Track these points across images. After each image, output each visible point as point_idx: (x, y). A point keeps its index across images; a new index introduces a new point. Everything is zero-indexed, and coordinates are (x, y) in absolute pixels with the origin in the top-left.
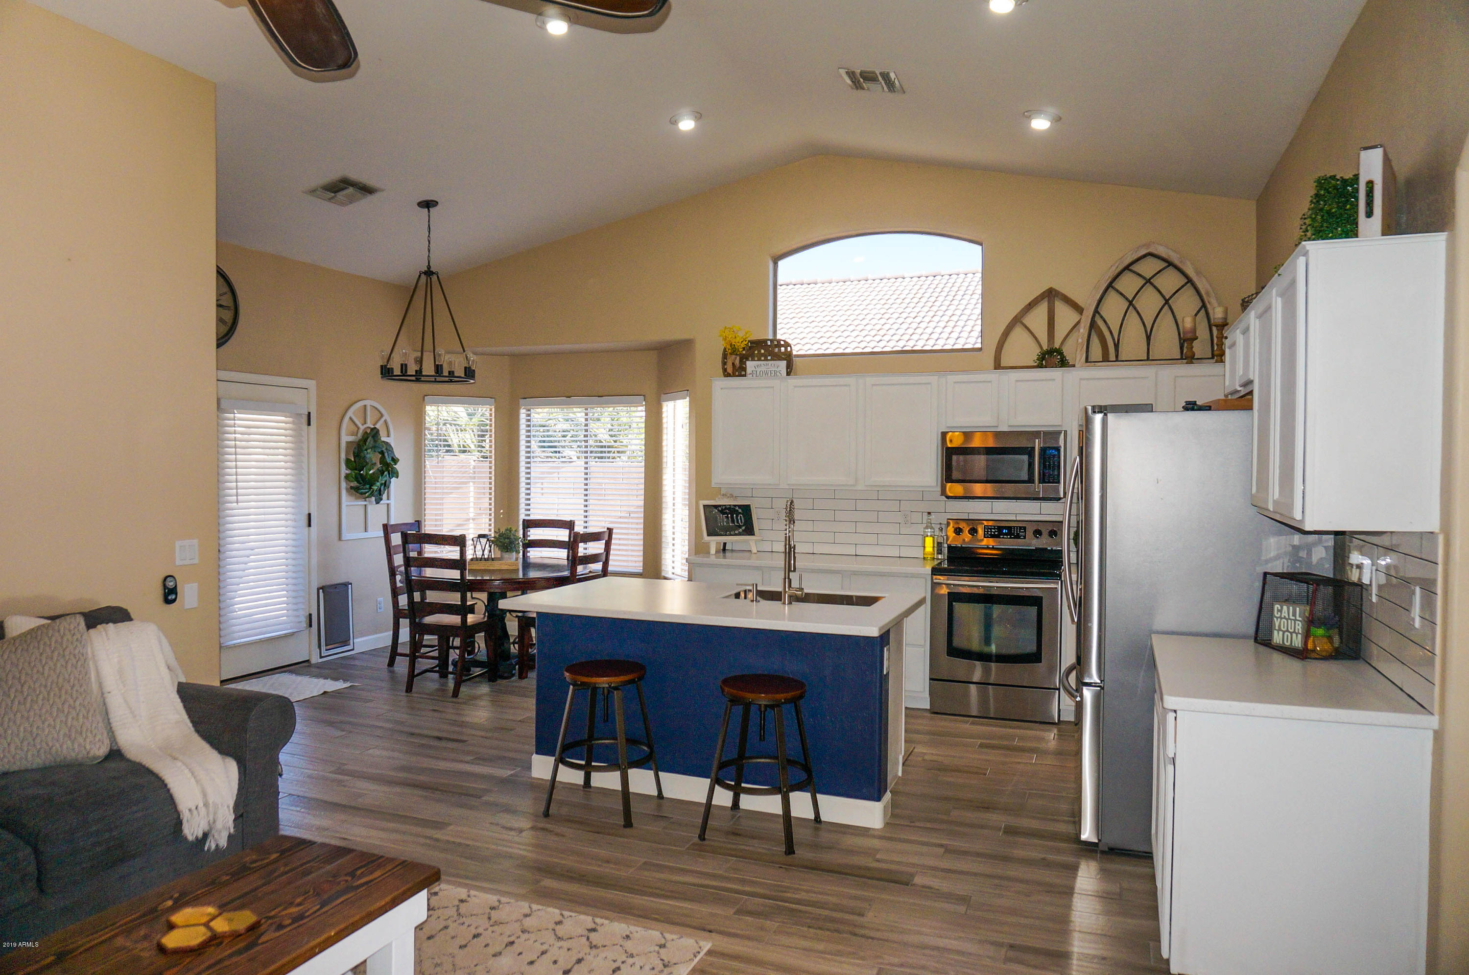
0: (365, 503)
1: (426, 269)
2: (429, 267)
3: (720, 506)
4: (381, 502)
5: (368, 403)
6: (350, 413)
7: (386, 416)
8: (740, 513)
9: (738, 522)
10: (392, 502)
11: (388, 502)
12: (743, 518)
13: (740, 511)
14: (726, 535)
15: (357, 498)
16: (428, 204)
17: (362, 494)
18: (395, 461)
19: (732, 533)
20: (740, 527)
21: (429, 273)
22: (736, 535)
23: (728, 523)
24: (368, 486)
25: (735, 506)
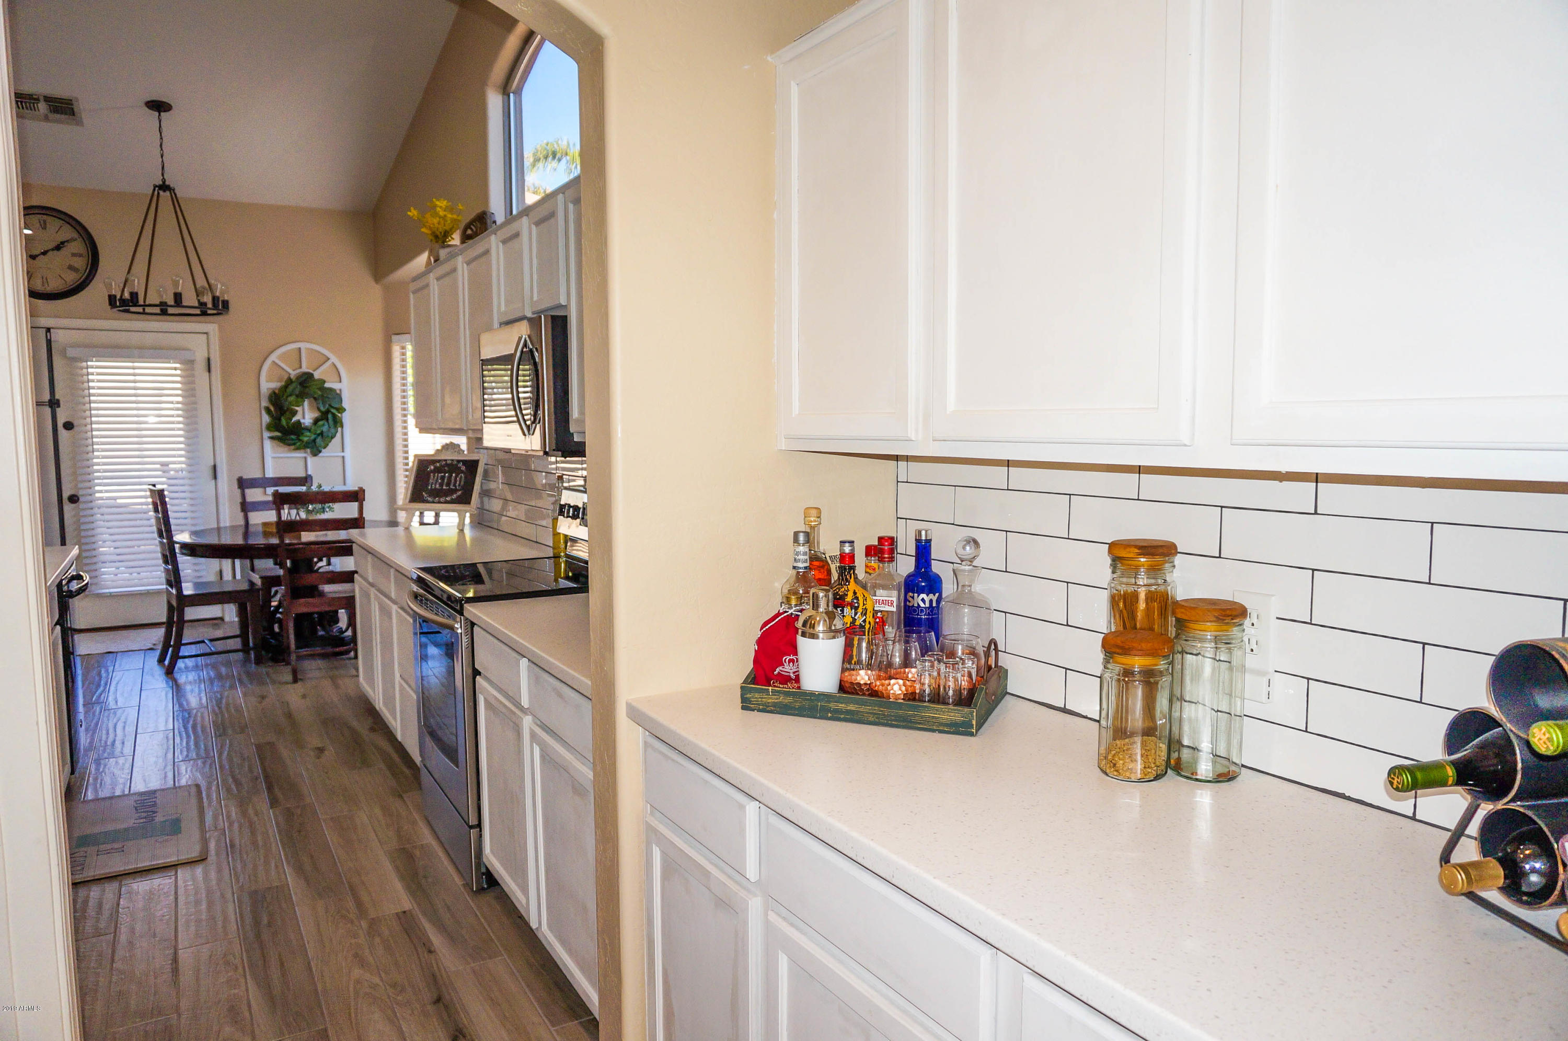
0: (304, 455)
1: (161, 183)
2: (164, 181)
3: (439, 461)
4: (321, 454)
5: (303, 345)
6: (273, 357)
7: (333, 359)
8: (462, 472)
9: (455, 485)
10: (348, 454)
11: (342, 454)
12: (463, 479)
13: (463, 468)
14: (433, 502)
15: (290, 451)
16: (159, 106)
17: (289, 445)
18: (341, 410)
19: (442, 500)
20: (456, 491)
21: (164, 187)
22: (446, 502)
23: (441, 485)
24: (293, 437)
25: (459, 461)
